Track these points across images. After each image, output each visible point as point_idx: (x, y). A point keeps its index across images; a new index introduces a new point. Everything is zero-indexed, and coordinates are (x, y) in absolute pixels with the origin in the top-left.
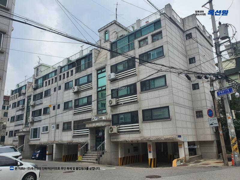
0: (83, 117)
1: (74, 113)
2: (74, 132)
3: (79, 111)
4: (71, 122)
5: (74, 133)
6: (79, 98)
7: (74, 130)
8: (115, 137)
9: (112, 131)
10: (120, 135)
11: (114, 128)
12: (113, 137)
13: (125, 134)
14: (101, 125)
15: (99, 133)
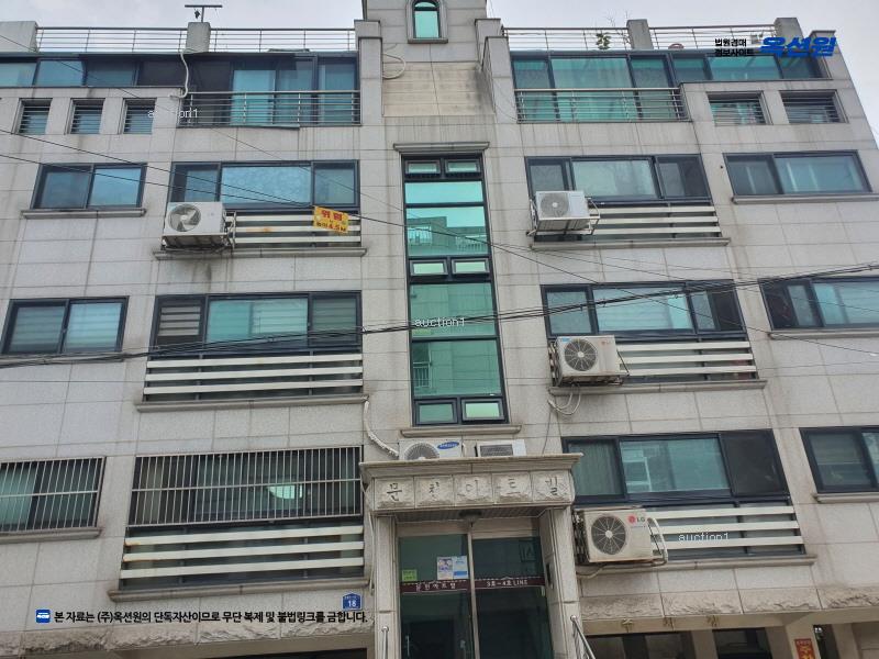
0: (255, 432)
1: (148, 398)
2: (128, 549)
3: (203, 382)
4: (93, 468)
5: (129, 557)
6: (217, 288)
7: (131, 533)
8: (609, 589)
9: (621, 545)
10: (654, 575)
11: (636, 524)
12: (595, 591)
13: (696, 568)
14: (549, 495)
15: (440, 563)
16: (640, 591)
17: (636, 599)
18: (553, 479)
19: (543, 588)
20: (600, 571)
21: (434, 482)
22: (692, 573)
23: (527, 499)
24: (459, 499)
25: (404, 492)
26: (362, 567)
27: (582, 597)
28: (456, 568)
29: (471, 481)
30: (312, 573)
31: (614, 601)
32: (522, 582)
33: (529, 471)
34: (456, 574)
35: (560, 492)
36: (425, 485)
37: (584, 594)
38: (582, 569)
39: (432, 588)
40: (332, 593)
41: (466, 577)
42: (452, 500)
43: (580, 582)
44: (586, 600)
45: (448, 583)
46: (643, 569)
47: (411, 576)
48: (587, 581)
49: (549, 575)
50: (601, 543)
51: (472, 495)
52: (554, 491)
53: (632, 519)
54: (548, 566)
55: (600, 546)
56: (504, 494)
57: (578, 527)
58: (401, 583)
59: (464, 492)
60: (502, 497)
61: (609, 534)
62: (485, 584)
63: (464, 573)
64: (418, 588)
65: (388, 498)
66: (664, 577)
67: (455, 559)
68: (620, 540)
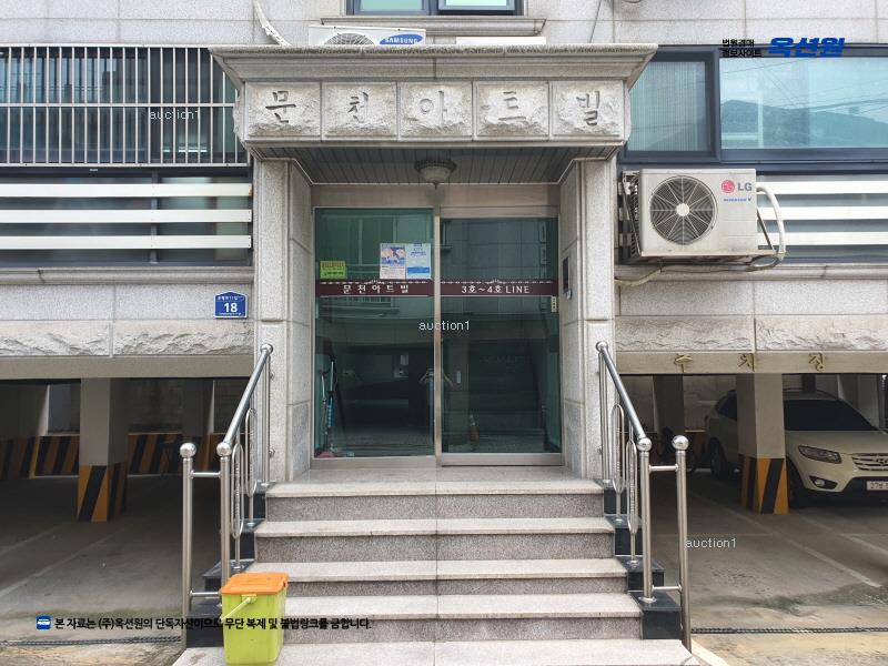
8: (666, 305)
9: (702, 229)
10: (749, 285)
11: (735, 194)
12: (641, 306)
13: (823, 277)
14: (581, 125)
15: (385, 252)
16: (721, 309)
17: (711, 323)
18: (593, 96)
19: (553, 298)
20: (657, 275)
21: (359, 91)
22: (813, 285)
23: (537, 133)
24: (407, 126)
25: (300, 110)
26: (250, 251)
27: (619, 315)
28: (412, 262)
29: (431, 93)
30: (163, 255)
31: (672, 324)
32: (519, 289)
33: (547, 80)
34: (410, 270)
35: (603, 120)
36: (340, 97)
37: (624, 311)
38: (626, 271)
39: (369, 290)
40: (197, 290)
41: (427, 276)
42: (393, 129)
43: (619, 291)
44: (624, 320)
45: (397, 285)
46: (731, 276)
47: (336, 270)
48: (631, 289)
49: (566, 279)
50: (665, 225)
51: (431, 120)
52: (592, 118)
53: (728, 186)
54: (565, 262)
55: (662, 229)
56: (493, 120)
57: (627, 203)
58: (318, 281)
59: (416, 113)
60: (489, 126)
61: (683, 210)
62: (458, 290)
63: (424, 270)
64: (347, 289)
65: (268, 118)
66: (765, 290)
67: (410, 247)
68: (701, 222)
